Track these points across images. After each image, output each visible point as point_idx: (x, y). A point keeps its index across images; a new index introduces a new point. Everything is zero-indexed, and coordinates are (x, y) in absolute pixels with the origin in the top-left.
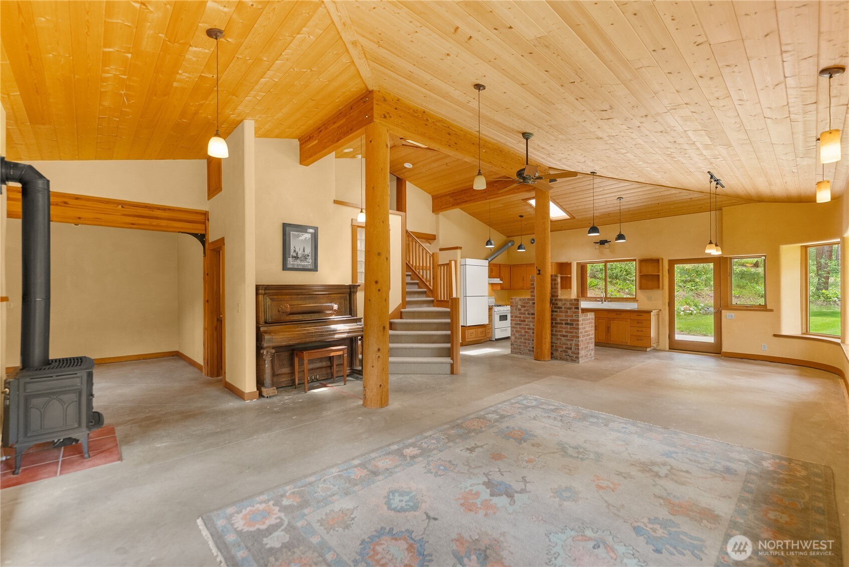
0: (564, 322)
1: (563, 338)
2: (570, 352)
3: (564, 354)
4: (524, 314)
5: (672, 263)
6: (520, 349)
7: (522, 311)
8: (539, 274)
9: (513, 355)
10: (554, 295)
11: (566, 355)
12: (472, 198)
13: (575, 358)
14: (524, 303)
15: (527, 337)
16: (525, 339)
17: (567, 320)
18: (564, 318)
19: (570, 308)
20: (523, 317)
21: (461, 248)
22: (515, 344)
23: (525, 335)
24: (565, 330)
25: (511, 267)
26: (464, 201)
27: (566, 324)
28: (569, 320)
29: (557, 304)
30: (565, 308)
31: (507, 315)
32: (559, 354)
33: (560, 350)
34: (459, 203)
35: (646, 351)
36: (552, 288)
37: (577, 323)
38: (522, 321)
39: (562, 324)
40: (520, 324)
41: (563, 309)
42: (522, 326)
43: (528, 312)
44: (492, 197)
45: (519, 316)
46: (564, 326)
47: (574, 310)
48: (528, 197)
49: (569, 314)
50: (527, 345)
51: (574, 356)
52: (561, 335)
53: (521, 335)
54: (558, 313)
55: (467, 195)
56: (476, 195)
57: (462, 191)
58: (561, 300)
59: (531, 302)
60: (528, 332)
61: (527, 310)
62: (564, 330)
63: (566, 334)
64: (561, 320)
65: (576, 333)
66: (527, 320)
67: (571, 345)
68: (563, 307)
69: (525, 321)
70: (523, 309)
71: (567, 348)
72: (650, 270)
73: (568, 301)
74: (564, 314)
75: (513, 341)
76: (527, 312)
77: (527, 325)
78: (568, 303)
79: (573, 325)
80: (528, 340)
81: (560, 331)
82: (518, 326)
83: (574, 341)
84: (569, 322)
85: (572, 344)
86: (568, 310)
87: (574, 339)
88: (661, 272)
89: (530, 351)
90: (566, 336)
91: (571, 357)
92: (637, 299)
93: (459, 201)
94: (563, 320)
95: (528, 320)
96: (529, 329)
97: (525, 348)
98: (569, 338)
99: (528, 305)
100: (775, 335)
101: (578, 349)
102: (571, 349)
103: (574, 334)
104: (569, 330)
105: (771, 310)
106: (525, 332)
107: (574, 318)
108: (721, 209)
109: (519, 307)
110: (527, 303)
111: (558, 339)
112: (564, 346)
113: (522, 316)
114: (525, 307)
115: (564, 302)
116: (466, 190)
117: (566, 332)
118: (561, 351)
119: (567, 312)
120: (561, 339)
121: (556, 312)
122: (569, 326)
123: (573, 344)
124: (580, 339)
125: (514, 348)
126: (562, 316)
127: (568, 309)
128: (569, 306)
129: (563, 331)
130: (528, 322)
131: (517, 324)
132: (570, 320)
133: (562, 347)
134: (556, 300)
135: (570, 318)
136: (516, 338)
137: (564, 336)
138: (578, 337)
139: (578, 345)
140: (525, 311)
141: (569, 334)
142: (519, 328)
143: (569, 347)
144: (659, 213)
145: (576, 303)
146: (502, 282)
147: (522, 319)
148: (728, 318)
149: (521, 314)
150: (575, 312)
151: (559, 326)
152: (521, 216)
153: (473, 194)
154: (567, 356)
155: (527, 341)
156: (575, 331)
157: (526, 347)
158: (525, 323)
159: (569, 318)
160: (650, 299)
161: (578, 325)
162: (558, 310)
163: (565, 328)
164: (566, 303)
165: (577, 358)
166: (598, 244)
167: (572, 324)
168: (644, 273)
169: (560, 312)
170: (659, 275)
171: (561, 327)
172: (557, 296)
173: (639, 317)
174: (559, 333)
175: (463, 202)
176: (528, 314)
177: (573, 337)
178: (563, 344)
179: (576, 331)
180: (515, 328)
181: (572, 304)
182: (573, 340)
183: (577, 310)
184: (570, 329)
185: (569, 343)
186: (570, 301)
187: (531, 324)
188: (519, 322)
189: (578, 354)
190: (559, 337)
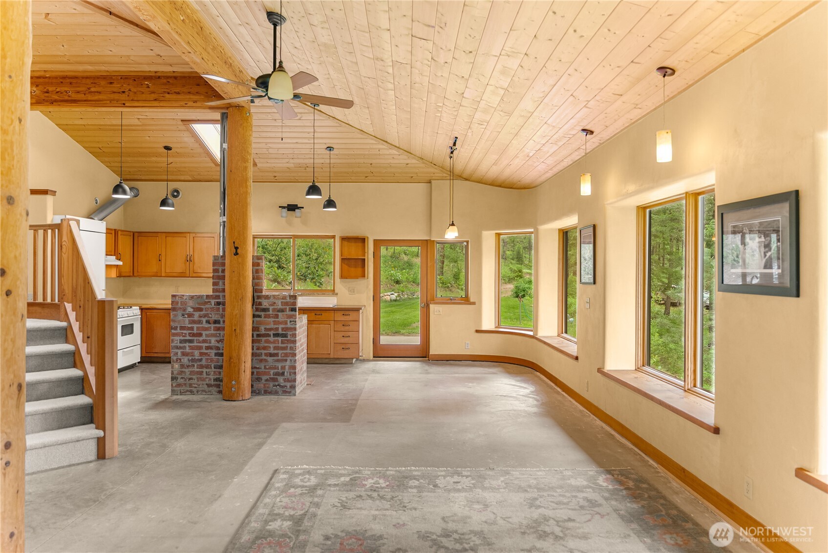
0: (271, 333)
1: (270, 359)
2: (281, 379)
3: (271, 384)
4: (200, 322)
5: (378, 243)
6: (191, 385)
7: (196, 318)
8: (236, 254)
9: (175, 397)
10: (257, 289)
11: (274, 386)
12: (90, 97)
13: (289, 389)
14: (199, 304)
15: (204, 362)
16: (201, 367)
17: (277, 329)
18: (272, 326)
19: (282, 311)
20: (197, 327)
21: (54, 193)
22: (180, 377)
23: (201, 360)
24: (274, 345)
25: (136, 236)
26: (66, 98)
27: (276, 335)
28: (280, 330)
29: (260, 304)
30: (274, 310)
31: (132, 325)
32: (262, 386)
33: (264, 378)
34: (56, 101)
35: (352, 363)
36: (253, 279)
37: (294, 332)
38: (194, 335)
39: (269, 335)
40: (191, 341)
41: (271, 312)
42: (195, 344)
43: (206, 319)
44: (136, 104)
45: (190, 326)
46: (272, 339)
47: (288, 313)
48: (194, 118)
49: (280, 319)
50: (205, 375)
51: (288, 384)
52: (266, 355)
53: (193, 360)
54: (262, 319)
55: (78, 89)
56: (99, 93)
57: (64, 78)
58: (267, 297)
59: (213, 302)
60: (206, 354)
61: (205, 316)
62: (272, 346)
63: (276, 352)
64: (266, 329)
65: (291, 348)
66: (204, 333)
67: (283, 368)
68: (271, 308)
69: (200, 335)
70: (197, 314)
71: (277, 374)
72: (353, 252)
73: (279, 299)
74: (272, 320)
75: (175, 372)
76: (204, 320)
77: (204, 341)
78: (279, 302)
79: (287, 335)
80: (207, 367)
81: (265, 348)
82: (187, 345)
83: (288, 361)
84: (280, 331)
85: (285, 366)
86: (279, 313)
87: (289, 359)
88: (366, 254)
89: (209, 385)
90: (276, 355)
91: (283, 387)
92: (336, 292)
93: (56, 97)
94: (270, 329)
95: (207, 332)
96: (207, 348)
97: (200, 382)
98: (280, 358)
99: (208, 306)
100: (477, 331)
101: (295, 373)
102: (283, 374)
103: (288, 351)
104: (280, 345)
105: (474, 303)
106: (201, 354)
107: (289, 325)
108: (430, 182)
109: (190, 310)
110: (206, 303)
111: (261, 361)
112: (272, 372)
113: (195, 326)
114: (200, 310)
115: (272, 300)
116: (76, 77)
117: (275, 348)
118: (267, 380)
119: (277, 316)
120: (266, 361)
121: (259, 316)
122: (280, 339)
123: (287, 367)
124: (297, 358)
125: (179, 385)
126: (269, 324)
127: (279, 311)
128: (280, 306)
129: (270, 347)
130: (207, 335)
131: (186, 341)
132: (283, 329)
133: (268, 374)
134: (259, 297)
135: (283, 326)
136: (182, 366)
137: (271, 355)
138: (295, 355)
139: (294, 368)
140: (200, 317)
141: (280, 352)
142: (187, 348)
143: (280, 371)
144: (366, 177)
145: (292, 301)
146: (120, 263)
147: (195, 331)
148: (435, 313)
149: (194, 322)
150: (290, 317)
151: (263, 339)
152: (167, 148)
153: (92, 90)
154: (276, 386)
155: (205, 370)
156: (289, 345)
157: (204, 380)
158: (201, 339)
159: (281, 326)
160: (352, 291)
161: (294, 335)
162: (262, 314)
163: (274, 342)
164: (276, 301)
165: (293, 387)
166: (285, 210)
167: (285, 336)
168: (346, 256)
169: (265, 317)
170: (365, 259)
171: (267, 342)
172: (261, 291)
173: (346, 317)
174: (263, 352)
175: (62, 101)
176: (208, 322)
177: (286, 355)
178: (270, 368)
179: (292, 345)
180: (181, 348)
181: (286, 304)
182: (286, 360)
183: (293, 313)
184: (282, 343)
185: (280, 365)
186: (283, 299)
187: (213, 340)
188: (188, 338)
189: (295, 380)
190: (264, 357)
